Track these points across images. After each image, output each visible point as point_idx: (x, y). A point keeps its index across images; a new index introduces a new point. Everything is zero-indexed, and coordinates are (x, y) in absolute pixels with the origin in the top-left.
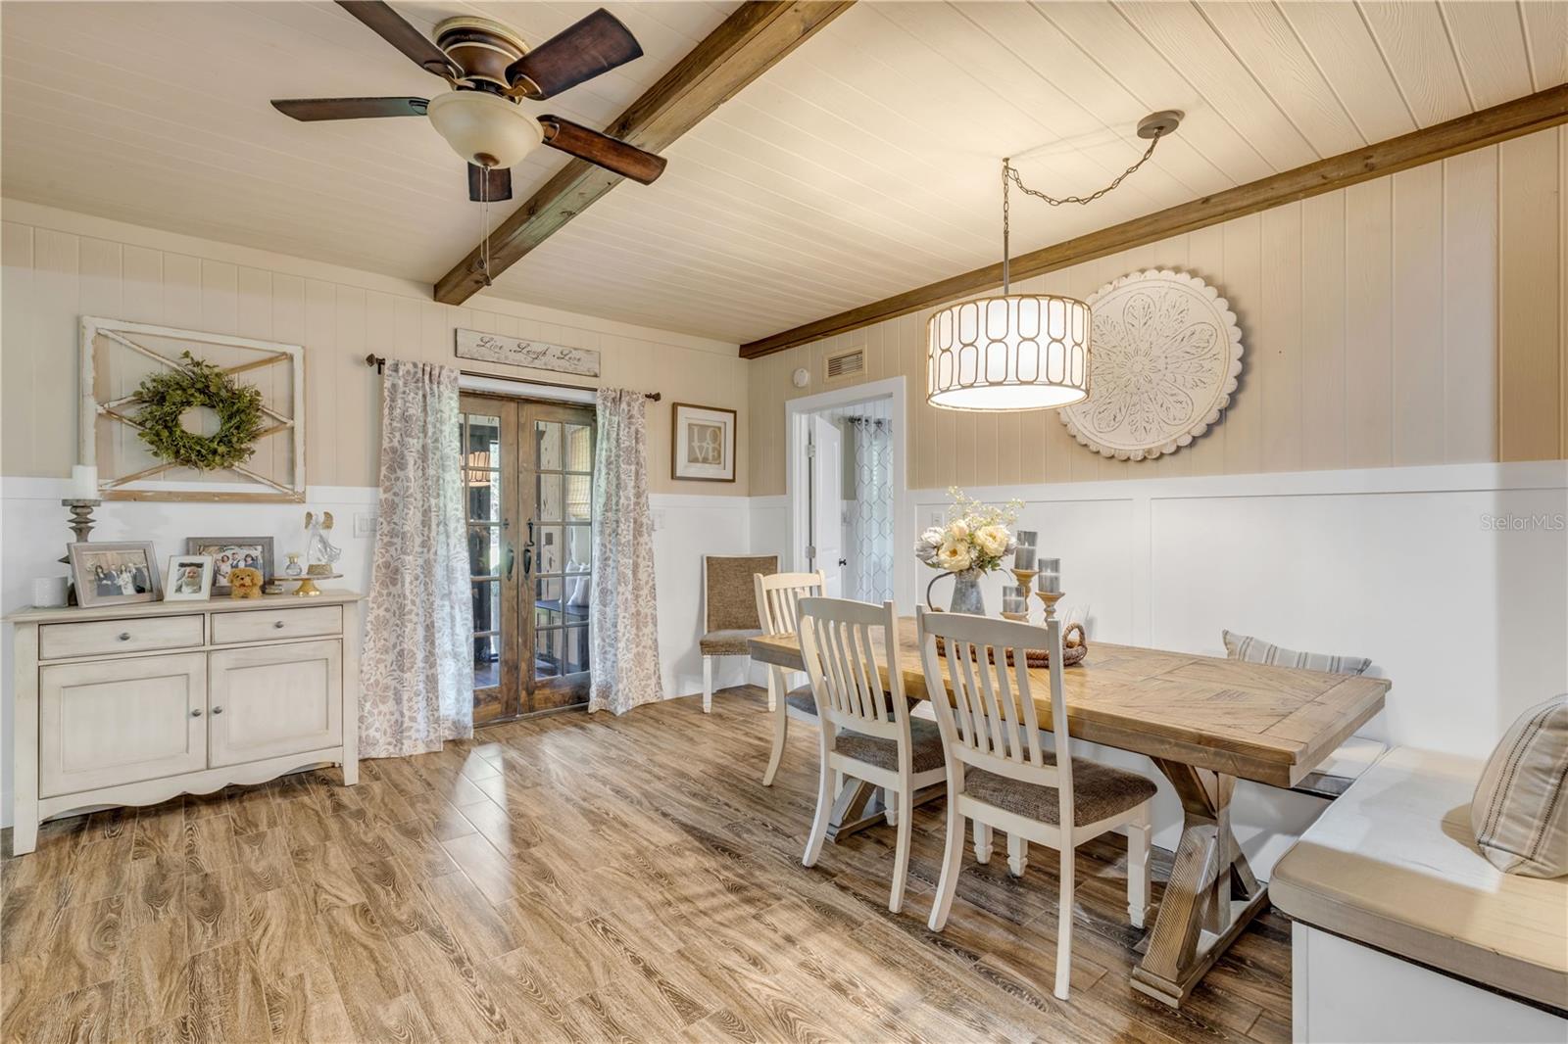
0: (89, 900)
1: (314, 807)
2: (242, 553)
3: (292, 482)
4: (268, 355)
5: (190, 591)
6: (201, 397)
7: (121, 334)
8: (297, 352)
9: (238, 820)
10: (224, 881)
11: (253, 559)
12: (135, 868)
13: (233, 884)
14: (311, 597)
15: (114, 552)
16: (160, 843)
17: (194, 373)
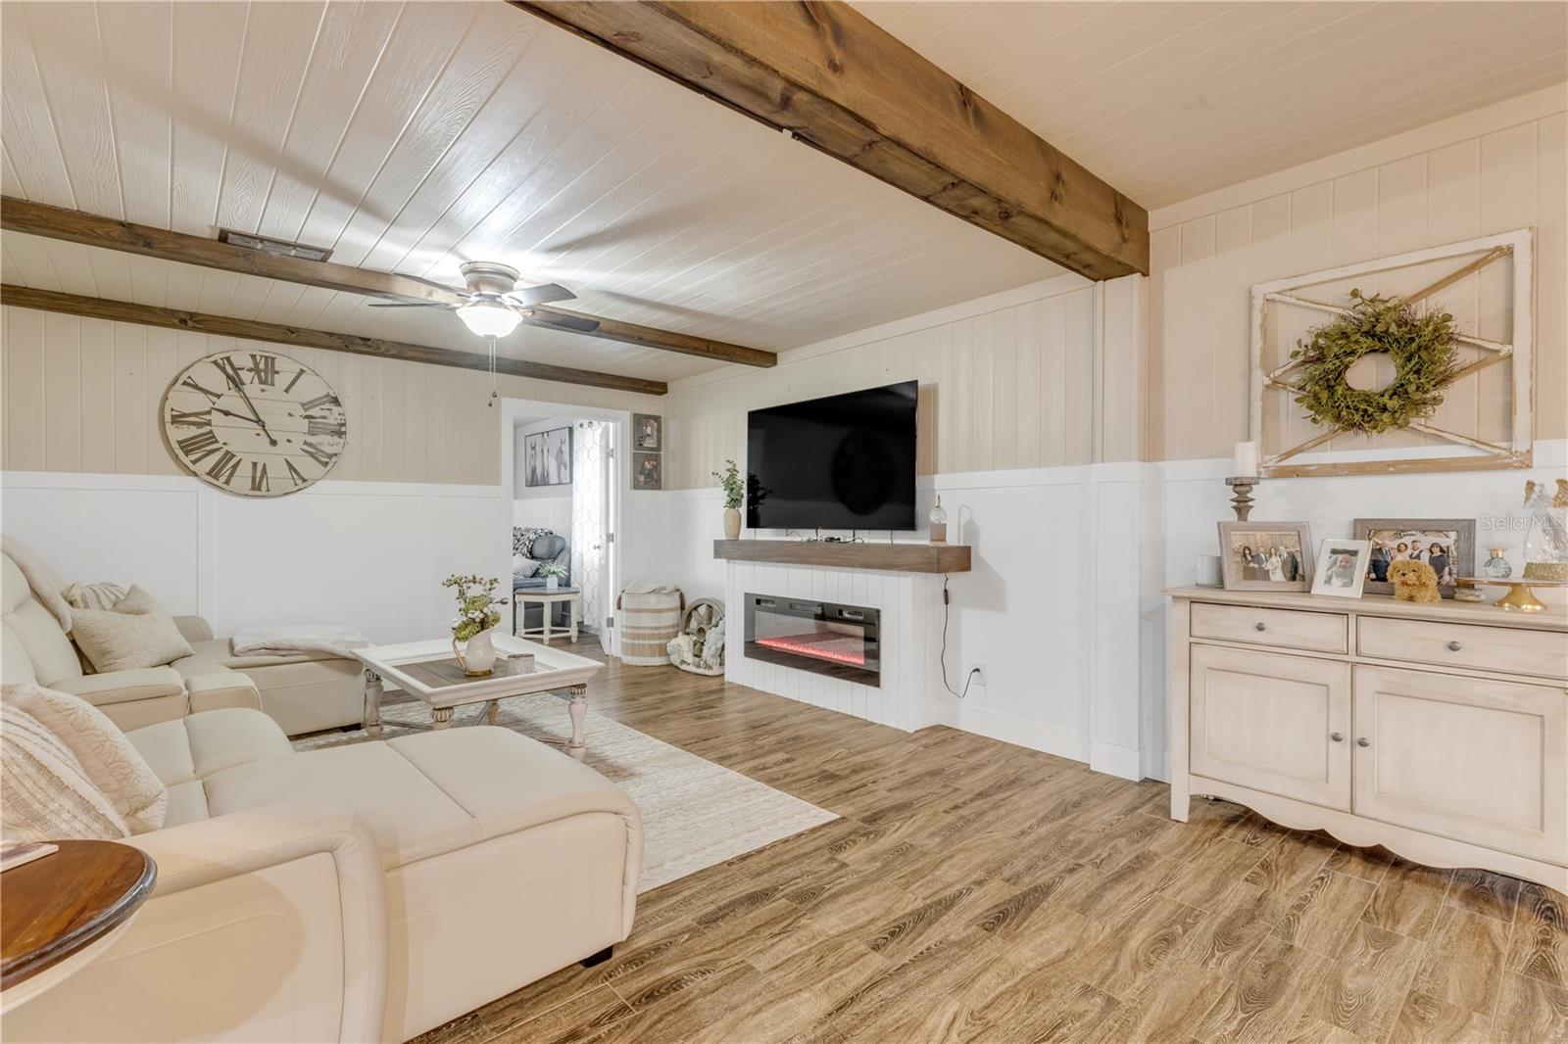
0: (1178, 899)
1: (1499, 942)
2: (1426, 541)
3: (1509, 437)
4: (1473, 259)
5: (1340, 584)
6: (1369, 342)
7: (1288, 293)
8: (1520, 241)
9: (1380, 901)
10: (1301, 969)
11: (1442, 550)
12: (1238, 890)
13: (1306, 982)
14: (1523, 612)
15: (1263, 533)
16: (1281, 877)
17: (1364, 314)
